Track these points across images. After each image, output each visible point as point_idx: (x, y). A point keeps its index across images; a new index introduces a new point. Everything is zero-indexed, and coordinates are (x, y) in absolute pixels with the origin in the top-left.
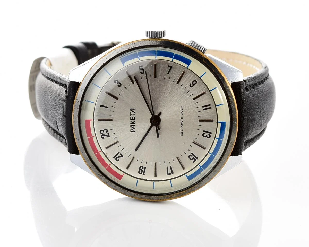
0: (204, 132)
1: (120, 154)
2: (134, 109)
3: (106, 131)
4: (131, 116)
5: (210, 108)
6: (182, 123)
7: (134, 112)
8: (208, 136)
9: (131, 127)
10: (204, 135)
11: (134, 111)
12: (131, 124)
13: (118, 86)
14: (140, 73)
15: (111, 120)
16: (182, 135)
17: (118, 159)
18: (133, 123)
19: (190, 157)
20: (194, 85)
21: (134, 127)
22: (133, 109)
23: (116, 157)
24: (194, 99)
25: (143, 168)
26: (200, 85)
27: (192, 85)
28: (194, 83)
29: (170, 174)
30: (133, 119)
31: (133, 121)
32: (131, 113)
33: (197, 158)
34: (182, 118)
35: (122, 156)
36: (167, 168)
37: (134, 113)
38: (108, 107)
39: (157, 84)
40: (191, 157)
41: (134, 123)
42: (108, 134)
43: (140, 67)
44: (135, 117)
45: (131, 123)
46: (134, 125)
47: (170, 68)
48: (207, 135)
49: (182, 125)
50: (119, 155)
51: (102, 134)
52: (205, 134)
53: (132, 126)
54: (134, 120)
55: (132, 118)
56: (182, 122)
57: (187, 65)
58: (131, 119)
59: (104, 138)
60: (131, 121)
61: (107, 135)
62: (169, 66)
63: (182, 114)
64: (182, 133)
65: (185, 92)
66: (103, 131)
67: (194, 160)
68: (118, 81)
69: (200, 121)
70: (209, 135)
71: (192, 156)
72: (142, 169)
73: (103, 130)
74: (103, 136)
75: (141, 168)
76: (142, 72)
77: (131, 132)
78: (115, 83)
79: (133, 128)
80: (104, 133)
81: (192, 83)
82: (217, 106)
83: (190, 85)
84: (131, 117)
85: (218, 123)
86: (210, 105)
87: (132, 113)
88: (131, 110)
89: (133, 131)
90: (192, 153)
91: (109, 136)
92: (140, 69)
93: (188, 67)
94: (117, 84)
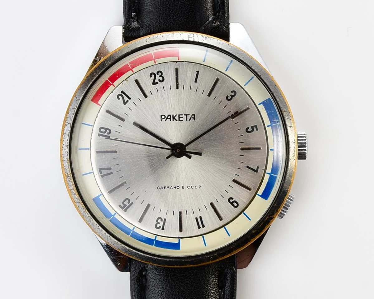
0: (163, 220)
1: (128, 101)
2: (194, 120)
3: (161, 79)
4: (185, 115)
5: (199, 228)
6: (175, 187)
7: (190, 120)
8: (158, 226)
9: (169, 115)
10: (159, 220)
11: (192, 119)
12: (173, 115)
13: (227, 97)
14: (247, 127)
15: (177, 87)
16: (158, 188)
17: (120, 97)
18: (174, 118)
19: (127, 201)
20: (232, 203)
21: (168, 120)
22: (194, 118)
23: (123, 94)
24: (212, 204)
25: (108, 134)
26: (231, 212)
27: (231, 201)
28: (235, 204)
29: (101, 173)
30: (179, 118)
31: (177, 118)
32: (189, 115)
33: (125, 211)
34: (183, 187)
35: (125, 103)
36: (110, 169)
37: (188, 119)
38: (196, 81)
39: (231, 151)
40: (126, 203)
41: (174, 120)
42: (157, 83)
43: (256, 126)
44: (182, 120)
45: (174, 116)
46: (170, 120)
47: (256, 169)
48: (159, 223)
49: (173, 188)
50: (126, 99)
51: (156, 74)
52: (162, 221)
53: (169, 117)
54: (178, 120)
55: (180, 116)
56: (178, 187)
57: (261, 194)
58: (179, 115)
59: (151, 76)
60: (178, 116)
61: (155, 82)
62: (258, 168)
63: (189, 187)
64: (161, 189)
65: (221, 191)
66: (161, 76)
67: (123, 206)
68: (234, 96)
69: (180, 213)
70: (160, 227)
71: (129, 203)
72: (106, 133)
73: (163, 76)
74: (153, 76)
75: (108, 131)
76: (249, 130)
77: (161, 116)
78: (232, 92)
79: (167, 118)
80: (157, 77)
81: (235, 202)
82: (203, 237)
83: (232, 199)
84: (182, 115)
85: (178, 239)
86: (203, 226)
87: (189, 117)
88: (193, 115)
89: (162, 119)
90: (132, 203)
92: (252, 127)
93: (258, 195)
94: (229, 94)
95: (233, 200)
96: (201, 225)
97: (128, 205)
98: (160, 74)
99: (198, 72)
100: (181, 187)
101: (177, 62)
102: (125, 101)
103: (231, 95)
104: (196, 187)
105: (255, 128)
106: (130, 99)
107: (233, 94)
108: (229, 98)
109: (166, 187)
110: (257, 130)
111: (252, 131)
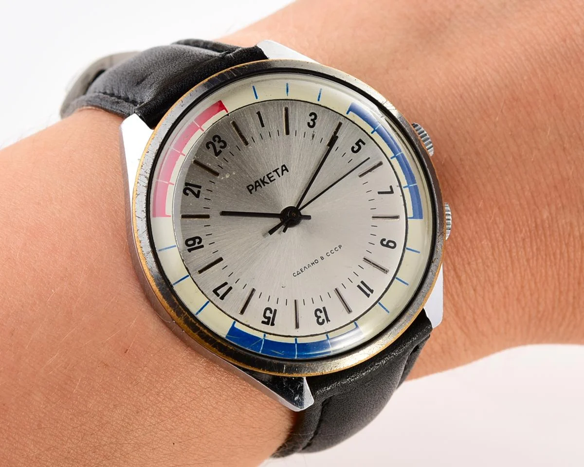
0: (322, 310)
1: (199, 192)
2: (288, 171)
3: (222, 144)
4: (273, 172)
5: (368, 295)
6: (313, 263)
8: (321, 321)
9: (256, 183)
10: (318, 313)
11: (285, 172)
12: (260, 179)
13: (309, 124)
14: (351, 147)
15: (246, 143)
16: (295, 275)
17: (188, 191)
18: (263, 182)
19: (268, 312)
20: (387, 246)
22: (286, 169)
23: (188, 187)
24: (365, 260)
25: (199, 243)
27: (385, 243)
28: (391, 244)
29: (218, 295)
31: (267, 180)
32: (278, 169)
33: (273, 324)
34: (322, 258)
35: (197, 196)
36: (226, 284)
37: (280, 174)
38: (263, 126)
40: (268, 314)
41: (265, 184)
42: (220, 152)
43: (360, 141)
44: (275, 179)
45: (262, 179)
46: (261, 187)
47: (390, 190)
48: (320, 317)
49: (311, 265)
50: (196, 190)
51: (213, 141)
52: (321, 312)
53: (257, 184)
54: (269, 181)
55: (270, 176)
56: (316, 261)
57: (412, 216)
58: (267, 175)
59: (208, 148)
60: (266, 177)
61: (217, 151)
62: (391, 187)
63: (328, 254)
64: (298, 274)
66: (220, 141)
67: (266, 320)
68: (315, 119)
69: (336, 290)
70: (323, 320)
71: (271, 313)
72: (197, 243)
73: (222, 139)
74: (210, 145)
75: (197, 240)
76: (355, 149)
77: (248, 187)
78: (311, 115)
79: (256, 187)
80: (216, 144)
81: (389, 241)
82: (379, 303)
83: (384, 240)
84: (270, 173)
85: (353, 323)
86: (372, 291)
87: (280, 171)
88: (282, 167)
89: (250, 191)
90: (275, 311)
91: (217, 154)
92: (357, 144)
93: (410, 218)
94: (309, 119)
95: (387, 241)
96: (368, 292)
97: (271, 316)
98: (217, 139)
99: (259, 113)
100: (320, 260)
101: (228, 115)
102: (196, 193)
103: (312, 120)
104: (336, 249)
105: (360, 143)
106: (200, 187)
107: (313, 117)
108: (311, 124)
109: (303, 269)
110: (364, 144)
111: (360, 148)
